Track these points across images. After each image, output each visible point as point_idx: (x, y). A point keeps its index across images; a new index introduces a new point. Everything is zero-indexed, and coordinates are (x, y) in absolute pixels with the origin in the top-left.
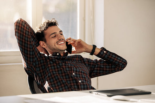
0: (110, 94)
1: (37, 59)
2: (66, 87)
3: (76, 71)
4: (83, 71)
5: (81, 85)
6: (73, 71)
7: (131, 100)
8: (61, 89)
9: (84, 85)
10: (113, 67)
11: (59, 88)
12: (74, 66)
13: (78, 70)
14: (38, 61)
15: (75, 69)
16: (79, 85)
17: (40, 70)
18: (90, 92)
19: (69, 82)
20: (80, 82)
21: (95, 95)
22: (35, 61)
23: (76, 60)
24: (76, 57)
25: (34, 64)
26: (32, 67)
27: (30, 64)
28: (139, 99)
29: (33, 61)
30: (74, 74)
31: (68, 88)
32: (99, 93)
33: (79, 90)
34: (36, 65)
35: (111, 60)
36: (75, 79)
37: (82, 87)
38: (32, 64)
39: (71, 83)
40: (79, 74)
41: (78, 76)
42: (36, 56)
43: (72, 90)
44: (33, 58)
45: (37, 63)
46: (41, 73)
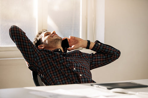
0: (109, 87)
1: (38, 55)
2: (69, 80)
3: (77, 66)
4: (83, 66)
5: (82, 78)
6: (74, 66)
7: (130, 92)
8: (64, 82)
9: (85, 78)
10: (109, 56)
11: (62, 81)
12: (75, 61)
13: (78, 65)
14: (39, 56)
15: (75, 64)
16: (80, 79)
17: (41, 64)
18: (92, 85)
19: (71, 76)
20: (81, 75)
21: (96, 88)
22: (36, 57)
23: (75, 55)
24: (76, 53)
25: (36, 60)
26: (34, 63)
27: (32, 60)
28: (137, 92)
29: (34, 57)
30: (75, 69)
31: (71, 81)
32: (100, 86)
33: (81, 83)
34: (37, 60)
35: (106, 50)
36: (76, 74)
37: (83, 80)
38: (34, 60)
39: (72, 77)
40: (80, 69)
41: (79, 70)
42: (36, 52)
43: (74, 83)
44: (33, 54)
45: (38, 58)
46: (43, 67)
